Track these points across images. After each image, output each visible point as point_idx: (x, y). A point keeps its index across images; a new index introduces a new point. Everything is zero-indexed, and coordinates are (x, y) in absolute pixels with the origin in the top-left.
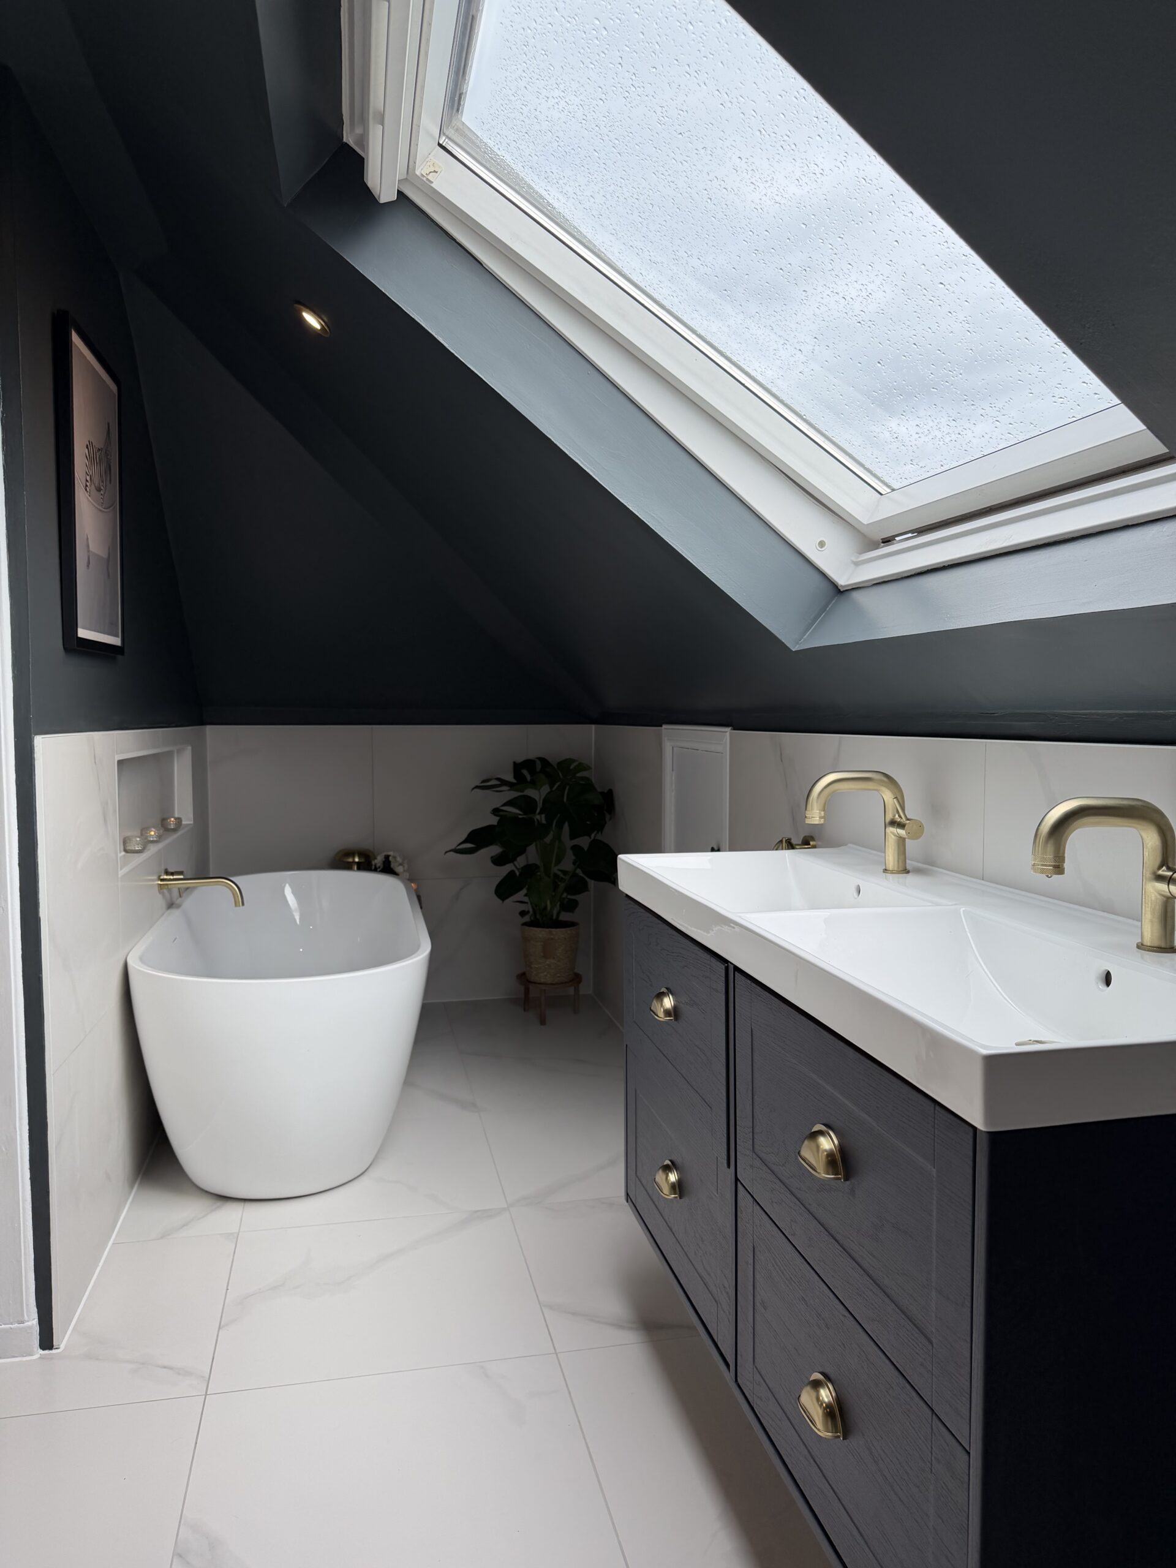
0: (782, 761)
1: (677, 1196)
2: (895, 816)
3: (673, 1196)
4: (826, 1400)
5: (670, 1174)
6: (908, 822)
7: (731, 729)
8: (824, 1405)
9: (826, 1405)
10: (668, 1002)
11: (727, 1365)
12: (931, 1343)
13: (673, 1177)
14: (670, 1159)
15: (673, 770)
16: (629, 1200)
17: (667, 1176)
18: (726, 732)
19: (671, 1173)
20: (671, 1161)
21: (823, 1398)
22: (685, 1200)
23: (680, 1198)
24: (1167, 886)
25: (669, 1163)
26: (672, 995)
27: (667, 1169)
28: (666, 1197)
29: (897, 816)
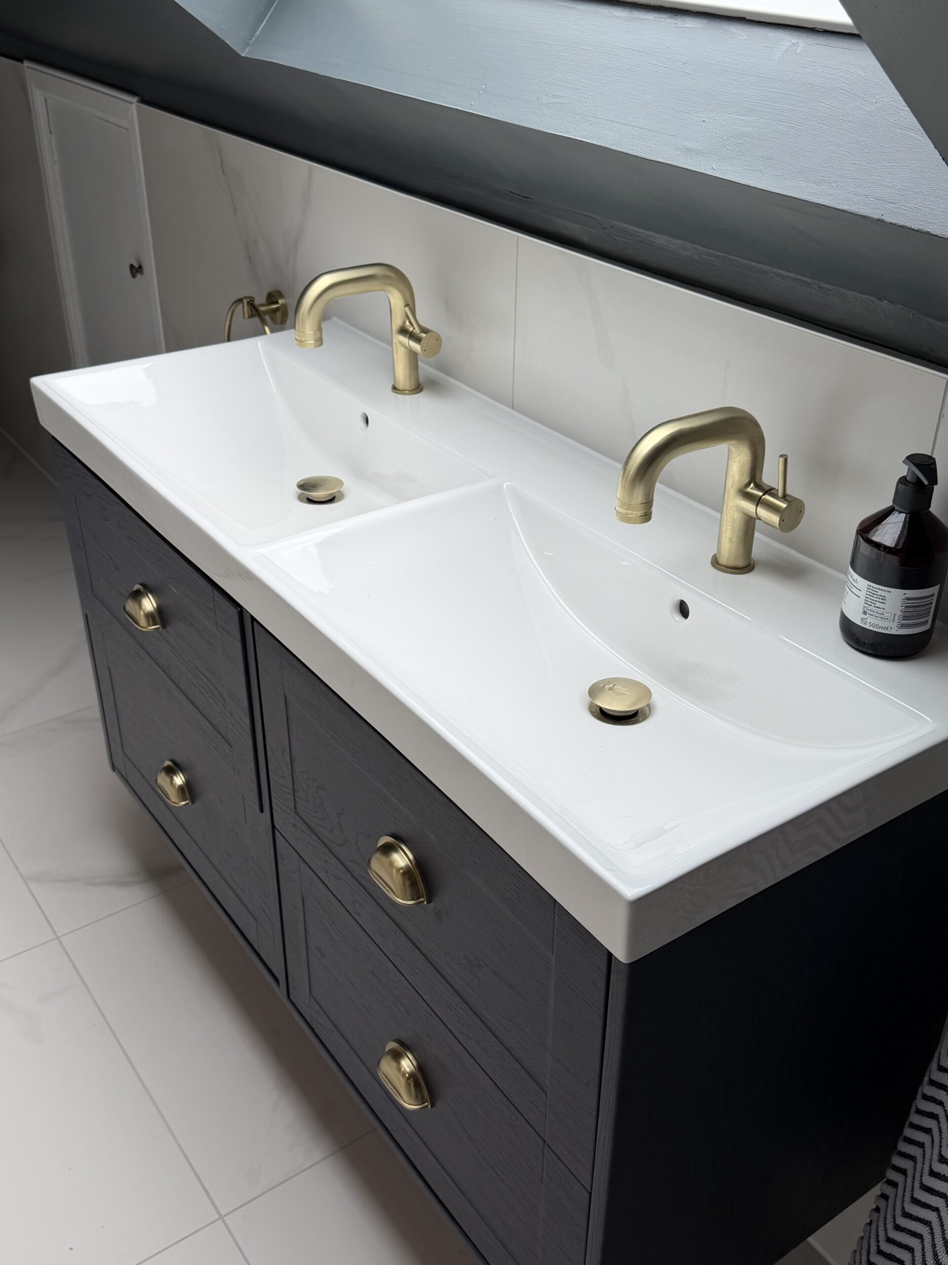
0: (224, 172)
1: (187, 802)
2: (405, 322)
3: (183, 803)
4: (408, 1070)
5: (175, 778)
6: (424, 335)
7: (139, 102)
8: (407, 1075)
9: (409, 1075)
10: (149, 604)
11: (277, 980)
12: (546, 1093)
13: (179, 780)
14: (171, 758)
15: (51, 132)
16: (115, 769)
17: (172, 779)
18: (131, 103)
19: (177, 777)
20: (172, 761)
21: (405, 1069)
22: (198, 804)
23: (192, 803)
24: (755, 507)
25: (170, 763)
26: (151, 593)
27: (170, 771)
28: (174, 804)
29: (408, 323)
